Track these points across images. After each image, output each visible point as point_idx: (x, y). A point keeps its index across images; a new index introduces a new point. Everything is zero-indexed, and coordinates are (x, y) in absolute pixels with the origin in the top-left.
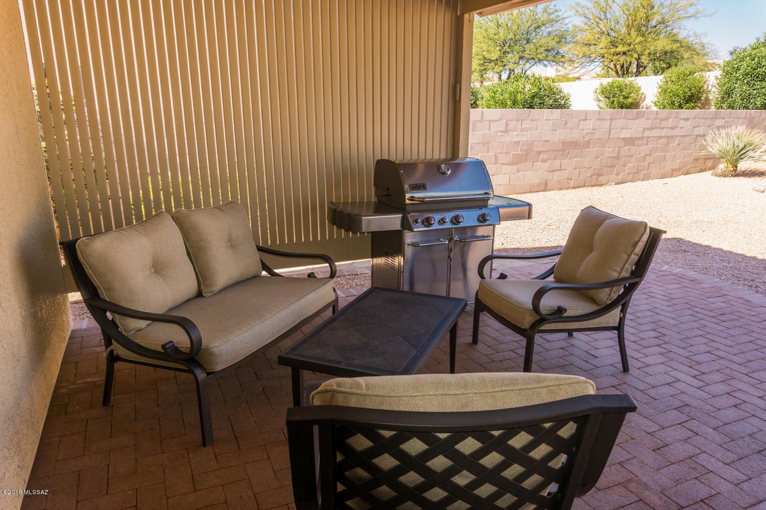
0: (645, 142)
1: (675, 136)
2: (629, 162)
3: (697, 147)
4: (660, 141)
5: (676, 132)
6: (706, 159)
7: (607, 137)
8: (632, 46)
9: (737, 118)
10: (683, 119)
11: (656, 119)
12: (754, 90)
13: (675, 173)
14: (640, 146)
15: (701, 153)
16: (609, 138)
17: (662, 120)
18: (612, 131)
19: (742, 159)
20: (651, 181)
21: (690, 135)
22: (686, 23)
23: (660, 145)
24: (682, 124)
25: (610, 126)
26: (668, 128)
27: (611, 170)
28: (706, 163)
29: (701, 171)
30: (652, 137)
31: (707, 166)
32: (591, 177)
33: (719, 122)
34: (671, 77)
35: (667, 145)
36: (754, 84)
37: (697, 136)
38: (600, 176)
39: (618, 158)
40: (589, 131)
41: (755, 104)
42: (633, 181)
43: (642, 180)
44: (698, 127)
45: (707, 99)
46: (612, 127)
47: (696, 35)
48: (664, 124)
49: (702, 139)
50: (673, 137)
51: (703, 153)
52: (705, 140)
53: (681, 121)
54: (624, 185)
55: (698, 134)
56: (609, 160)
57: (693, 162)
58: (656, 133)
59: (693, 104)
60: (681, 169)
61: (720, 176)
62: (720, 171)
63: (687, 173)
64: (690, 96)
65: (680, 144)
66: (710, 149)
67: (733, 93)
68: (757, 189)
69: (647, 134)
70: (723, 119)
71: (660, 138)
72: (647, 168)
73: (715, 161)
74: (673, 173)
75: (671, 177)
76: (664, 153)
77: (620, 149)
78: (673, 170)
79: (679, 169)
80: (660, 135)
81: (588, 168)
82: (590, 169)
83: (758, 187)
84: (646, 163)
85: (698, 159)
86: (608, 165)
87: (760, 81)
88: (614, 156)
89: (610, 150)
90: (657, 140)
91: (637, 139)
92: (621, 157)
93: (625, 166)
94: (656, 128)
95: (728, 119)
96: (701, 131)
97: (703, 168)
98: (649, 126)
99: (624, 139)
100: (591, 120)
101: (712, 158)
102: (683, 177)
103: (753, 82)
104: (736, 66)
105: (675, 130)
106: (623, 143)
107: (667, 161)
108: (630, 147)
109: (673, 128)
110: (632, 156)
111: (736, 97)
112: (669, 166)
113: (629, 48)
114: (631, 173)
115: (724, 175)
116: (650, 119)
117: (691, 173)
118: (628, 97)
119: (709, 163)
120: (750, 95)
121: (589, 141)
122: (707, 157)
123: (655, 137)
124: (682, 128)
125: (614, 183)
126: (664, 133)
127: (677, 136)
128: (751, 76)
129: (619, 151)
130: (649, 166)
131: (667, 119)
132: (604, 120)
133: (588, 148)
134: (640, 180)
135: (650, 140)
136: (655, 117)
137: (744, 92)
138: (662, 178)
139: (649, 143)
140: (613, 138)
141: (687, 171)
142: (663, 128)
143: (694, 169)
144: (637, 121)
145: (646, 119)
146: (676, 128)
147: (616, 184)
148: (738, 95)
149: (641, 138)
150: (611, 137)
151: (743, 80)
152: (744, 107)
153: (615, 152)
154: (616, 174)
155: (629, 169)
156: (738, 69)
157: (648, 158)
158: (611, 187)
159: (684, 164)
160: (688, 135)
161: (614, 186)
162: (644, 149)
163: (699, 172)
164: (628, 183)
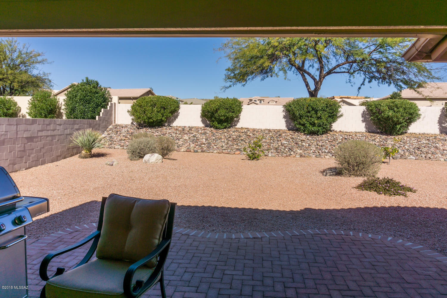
0: (40, 139)
1: (55, 135)
2: (32, 154)
3: (68, 142)
4: (48, 138)
5: (55, 133)
6: (73, 148)
7: (16, 137)
8: (5, 76)
9: (84, 124)
10: (58, 125)
11: (44, 124)
12: (86, 108)
13: (59, 158)
14: (37, 142)
15: (70, 145)
16: (17, 138)
17: (47, 125)
18: (19, 133)
19: (93, 147)
20: (46, 165)
21: (63, 134)
22: (37, 65)
23: (48, 141)
24: (58, 127)
25: (17, 129)
26: (51, 130)
27: (21, 160)
28: (74, 151)
29: (72, 156)
30: (43, 136)
31: (74, 152)
32: (8, 166)
33: (76, 127)
34: (37, 98)
35: (52, 141)
36: (85, 105)
37: (67, 135)
38: (15, 165)
39: (24, 151)
40: (3, 133)
41: (88, 116)
42: (36, 166)
43: (41, 165)
44: (66, 129)
45: (59, 112)
46: (18, 130)
47: (44, 74)
48: (48, 128)
49: (70, 136)
50: (54, 135)
51: (71, 145)
52: (71, 137)
53: (57, 125)
54: (31, 169)
55: (67, 133)
56: (19, 153)
57: (67, 151)
58: (44, 133)
59: (53, 115)
60: (61, 155)
61: (83, 158)
62: (83, 155)
63: (65, 158)
64: (50, 110)
65: (59, 140)
66: (75, 143)
67: (75, 110)
68: (108, 164)
69: (40, 134)
70: (78, 124)
71: (47, 136)
72: (43, 157)
73: (77, 149)
74: (57, 159)
75: (57, 161)
76: (51, 146)
77: (25, 145)
78: (58, 156)
79: (60, 156)
80: (47, 135)
81: (6, 160)
82: (7, 161)
83: (108, 163)
84: (42, 153)
85: (69, 149)
86: (19, 157)
87: (88, 104)
88: (22, 150)
89: (19, 146)
90: (46, 138)
91: (34, 137)
92: (26, 151)
93: (29, 156)
94: (45, 130)
95: (80, 125)
96: (68, 131)
97: (72, 153)
98: (40, 129)
99: (27, 138)
100: (3, 125)
101: (76, 148)
102: (63, 160)
103: (85, 104)
104: (75, 94)
105: (55, 131)
106: (26, 141)
107: (53, 151)
108: (32, 143)
109: (54, 130)
110: (33, 149)
111: (77, 112)
112: (55, 154)
113: (4, 77)
114: (34, 161)
115: (85, 157)
116: (40, 125)
117: (67, 158)
118: (10, 109)
119: (75, 151)
120: (84, 111)
121: (4, 141)
122: (73, 147)
123: (45, 136)
124: (58, 130)
125: (24, 169)
126: (49, 133)
127: (57, 135)
128: (84, 101)
129: (24, 147)
130: (44, 155)
131: (49, 124)
132: (12, 125)
133: (4, 145)
134: (40, 165)
135: (42, 138)
136: (43, 123)
137: (81, 109)
138: (52, 162)
139: (42, 140)
140: (20, 138)
141: (65, 156)
142: (48, 130)
143: (68, 155)
144: (33, 126)
145: (38, 124)
146: (56, 130)
147: (25, 169)
148: (79, 111)
149: (37, 137)
150: (18, 137)
151: (80, 102)
152: (82, 118)
153: (22, 147)
154: (24, 163)
155: (32, 158)
156: (76, 96)
157: (42, 150)
158: (23, 171)
159: (62, 152)
160: (62, 135)
161: (25, 171)
162: (39, 144)
163: (71, 156)
164: (33, 168)
